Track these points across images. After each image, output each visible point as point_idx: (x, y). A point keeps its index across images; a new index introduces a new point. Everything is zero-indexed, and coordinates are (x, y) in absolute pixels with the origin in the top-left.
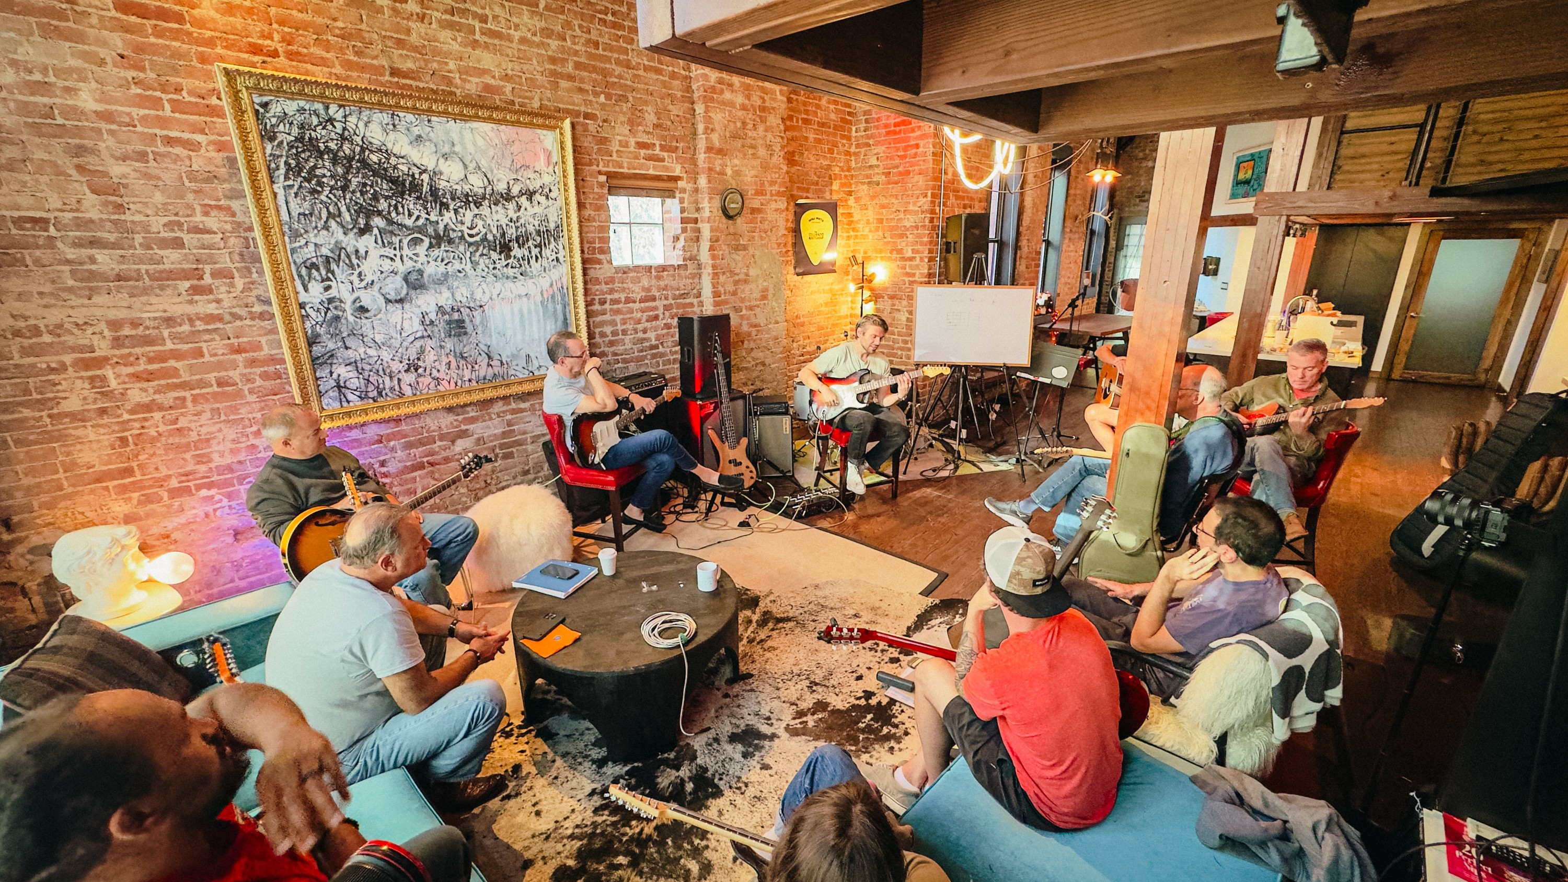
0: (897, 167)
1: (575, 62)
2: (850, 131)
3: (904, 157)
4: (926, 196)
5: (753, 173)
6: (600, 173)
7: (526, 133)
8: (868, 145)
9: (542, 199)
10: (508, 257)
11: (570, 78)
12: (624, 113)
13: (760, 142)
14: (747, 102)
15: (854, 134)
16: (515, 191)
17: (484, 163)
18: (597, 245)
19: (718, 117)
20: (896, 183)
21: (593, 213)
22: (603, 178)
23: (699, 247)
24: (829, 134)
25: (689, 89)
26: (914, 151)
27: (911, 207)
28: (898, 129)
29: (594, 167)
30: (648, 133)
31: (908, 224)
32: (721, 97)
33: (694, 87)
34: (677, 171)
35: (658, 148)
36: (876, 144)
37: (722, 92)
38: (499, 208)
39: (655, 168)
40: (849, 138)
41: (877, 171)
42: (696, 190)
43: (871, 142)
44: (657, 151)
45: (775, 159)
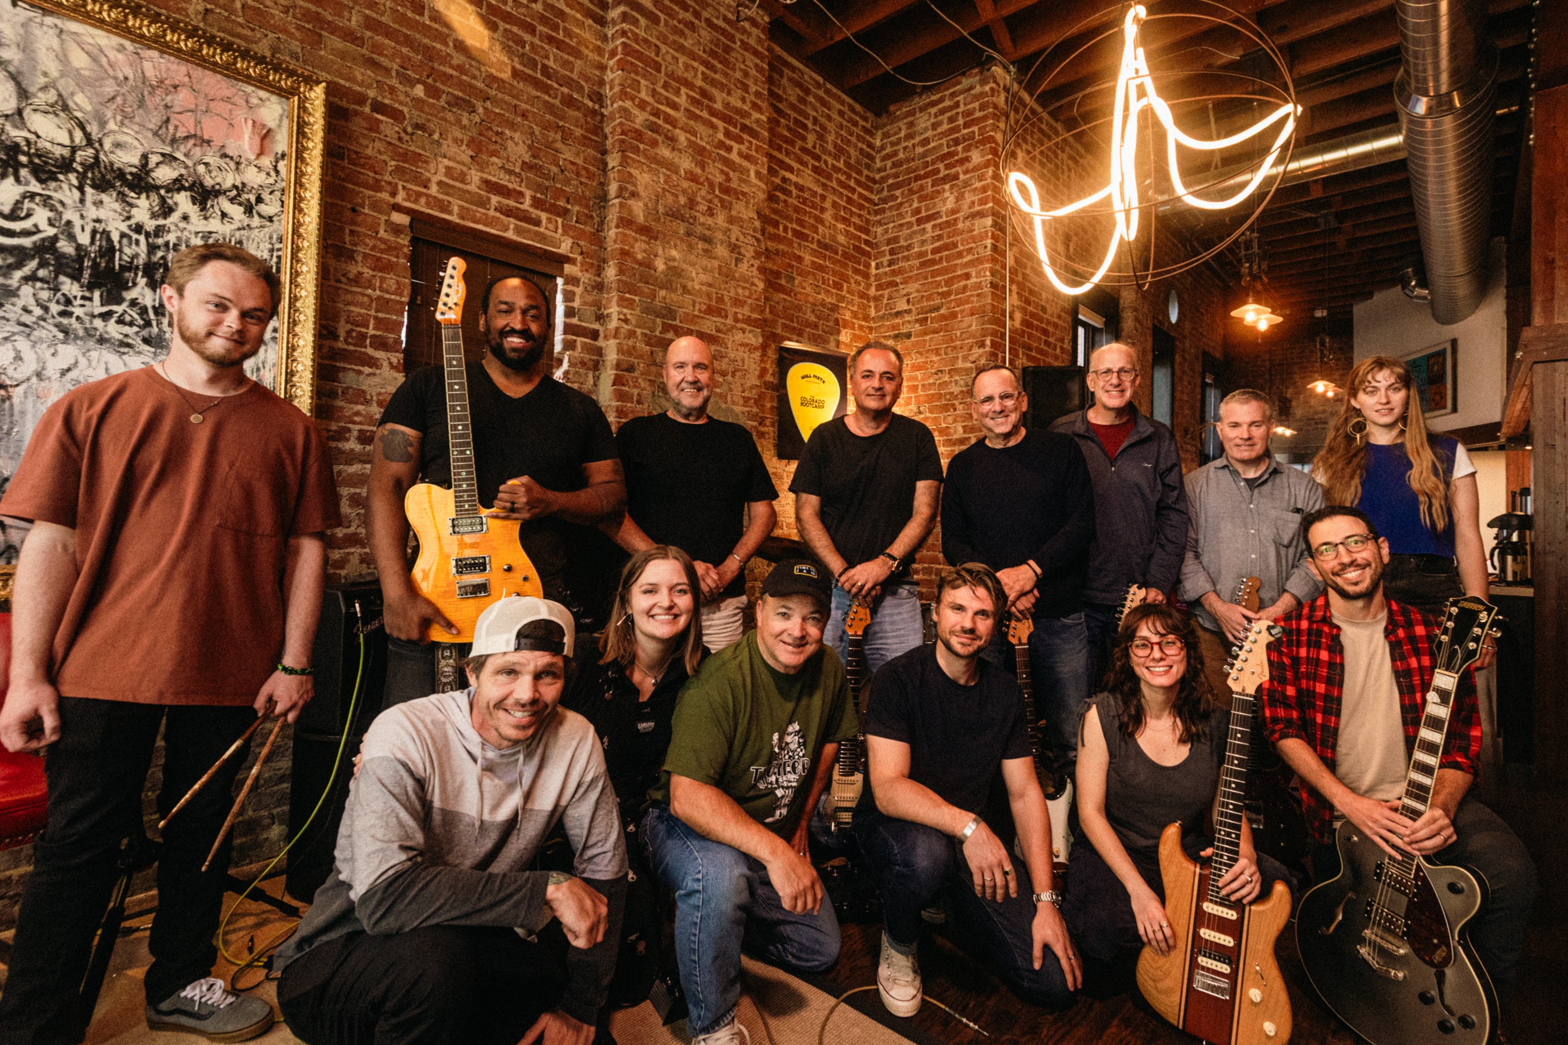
0: (937, 309)
1: (367, 17)
2: (868, 266)
3: (944, 295)
4: (982, 345)
5: (704, 277)
6: (397, 208)
7: (212, 83)
8: (894, 284)
9: (236, 211)
10: (113, 297)
11: (349, 36)
12: (464, 127)
13: (719, 236)
14: (698, 171)
15: (873, 271)
16: (164, 174)
17: (82, 102)
18: (371, 332)
19: (643, 179)
20: (936, 332)
21: (367, 272)
22: (401, 219)
23: (597, 379)
24: (836, 262)
25: (598, 130)
26: (963, 283)
27: (960, 364)
28: (937, 256)
29: (385, 196)
30: (510, 172)
31: (956, 389)
32: (652, 152)
33: (607, 130)
34: (565, 247)
35: (528, 201)
36: (905, 282)
37: (654, 143)
38: (109, 199)
39: (518, 230)
40: (866, 276)
41: (907, 318)
42: (600, 287)
43: (898, 279)
44: (527, 205)
45: (744, 267)
